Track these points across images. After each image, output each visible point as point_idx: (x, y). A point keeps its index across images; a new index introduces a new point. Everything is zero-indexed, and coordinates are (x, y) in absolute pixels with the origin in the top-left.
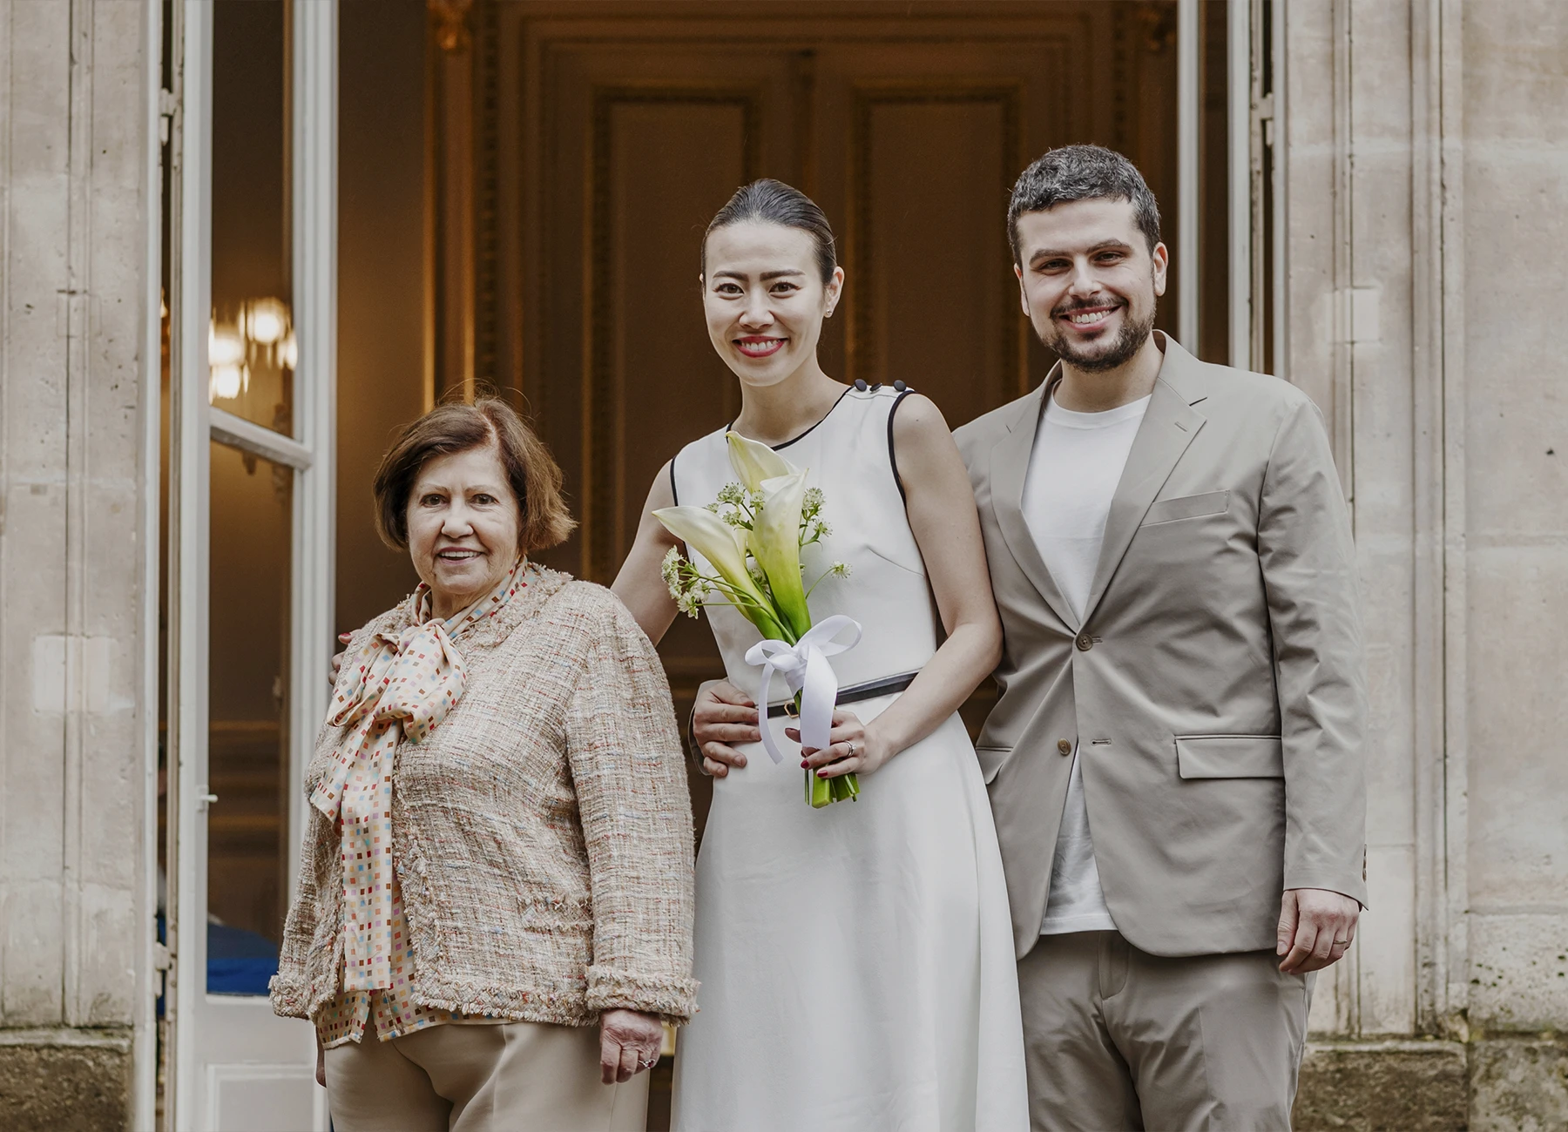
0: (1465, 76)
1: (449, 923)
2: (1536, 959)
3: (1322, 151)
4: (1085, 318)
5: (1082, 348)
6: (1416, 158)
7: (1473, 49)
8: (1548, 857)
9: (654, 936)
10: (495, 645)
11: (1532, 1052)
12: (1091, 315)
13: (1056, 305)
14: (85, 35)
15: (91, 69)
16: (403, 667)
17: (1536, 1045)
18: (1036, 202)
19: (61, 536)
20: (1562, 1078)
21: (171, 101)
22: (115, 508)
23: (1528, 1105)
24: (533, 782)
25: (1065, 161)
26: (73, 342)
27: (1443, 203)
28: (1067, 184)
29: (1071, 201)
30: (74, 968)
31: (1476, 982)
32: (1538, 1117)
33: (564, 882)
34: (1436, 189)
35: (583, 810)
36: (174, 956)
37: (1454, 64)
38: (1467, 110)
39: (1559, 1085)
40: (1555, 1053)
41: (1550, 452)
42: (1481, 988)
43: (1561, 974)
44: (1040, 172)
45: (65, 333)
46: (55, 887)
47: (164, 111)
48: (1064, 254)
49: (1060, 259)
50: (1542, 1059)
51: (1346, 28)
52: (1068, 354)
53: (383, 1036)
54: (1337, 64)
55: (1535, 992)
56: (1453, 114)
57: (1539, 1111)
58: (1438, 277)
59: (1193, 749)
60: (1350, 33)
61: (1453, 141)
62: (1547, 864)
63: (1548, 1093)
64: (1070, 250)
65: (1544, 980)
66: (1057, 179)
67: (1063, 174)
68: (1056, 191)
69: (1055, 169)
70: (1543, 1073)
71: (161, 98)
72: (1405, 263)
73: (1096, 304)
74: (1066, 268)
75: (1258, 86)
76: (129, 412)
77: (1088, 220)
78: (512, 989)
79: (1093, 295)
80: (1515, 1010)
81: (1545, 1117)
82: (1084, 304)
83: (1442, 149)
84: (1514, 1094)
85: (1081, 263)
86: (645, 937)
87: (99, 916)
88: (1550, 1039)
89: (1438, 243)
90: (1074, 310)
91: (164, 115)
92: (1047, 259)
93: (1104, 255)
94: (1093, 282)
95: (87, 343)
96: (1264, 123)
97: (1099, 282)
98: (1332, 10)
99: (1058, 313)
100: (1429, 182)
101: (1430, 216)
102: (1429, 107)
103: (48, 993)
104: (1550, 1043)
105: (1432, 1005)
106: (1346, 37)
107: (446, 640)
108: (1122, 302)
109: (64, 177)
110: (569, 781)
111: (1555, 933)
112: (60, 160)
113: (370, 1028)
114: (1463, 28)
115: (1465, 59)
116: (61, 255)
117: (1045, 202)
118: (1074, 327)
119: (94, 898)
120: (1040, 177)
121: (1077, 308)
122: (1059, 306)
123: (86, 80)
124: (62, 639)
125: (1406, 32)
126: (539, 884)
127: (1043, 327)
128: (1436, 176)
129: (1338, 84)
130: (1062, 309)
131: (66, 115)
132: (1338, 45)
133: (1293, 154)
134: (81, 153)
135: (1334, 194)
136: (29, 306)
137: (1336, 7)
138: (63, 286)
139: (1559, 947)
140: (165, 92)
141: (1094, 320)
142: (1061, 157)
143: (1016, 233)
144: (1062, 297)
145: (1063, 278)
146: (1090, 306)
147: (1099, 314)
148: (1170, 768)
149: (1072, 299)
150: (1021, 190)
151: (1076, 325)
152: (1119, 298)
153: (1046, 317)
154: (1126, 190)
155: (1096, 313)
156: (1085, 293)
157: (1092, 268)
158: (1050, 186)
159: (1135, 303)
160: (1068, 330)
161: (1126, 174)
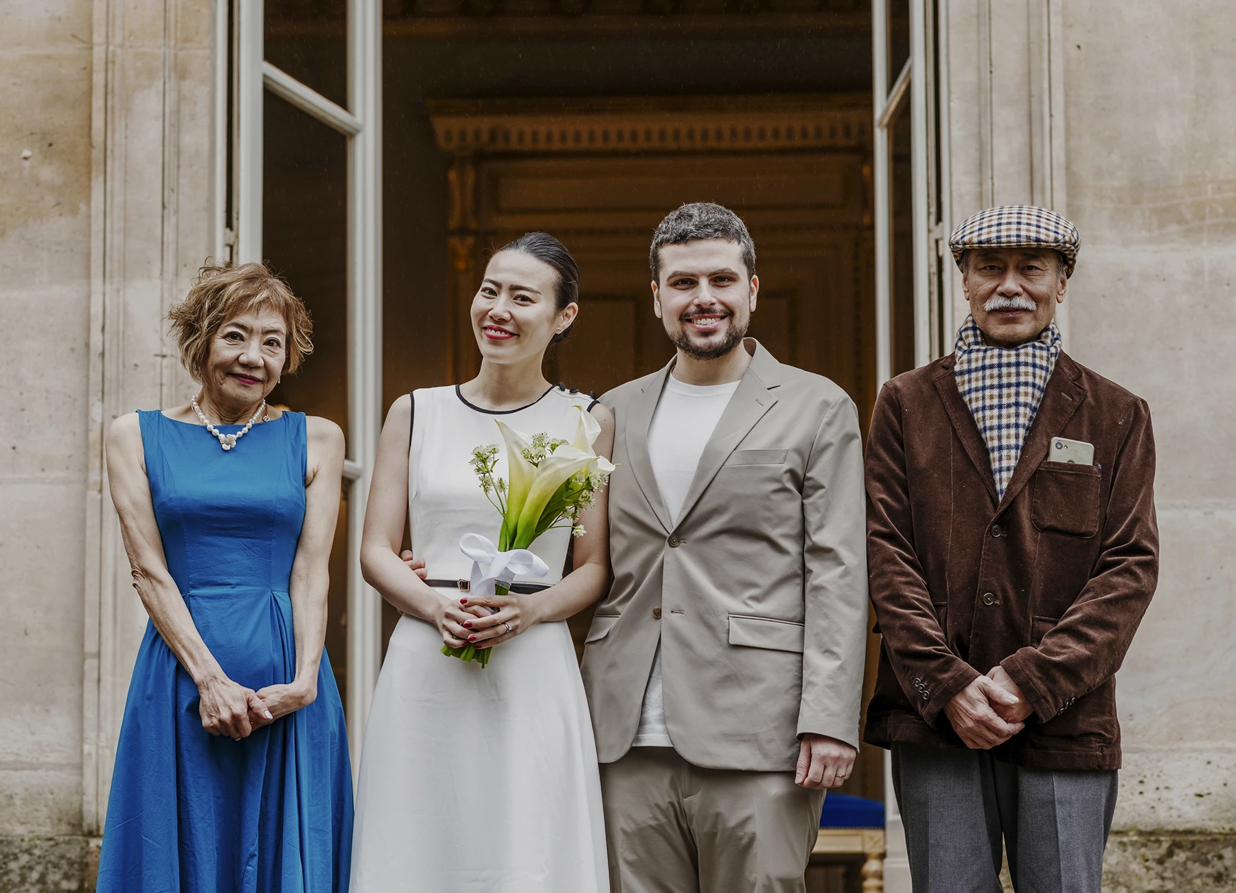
0: (1068, 206)
2: (1124, 783)
4: (703, 321)
5: (699, 342)
7: (1073, 189)
8: (1131, 715)
11: (1122, 844)
12: (708, 319)
13: (683, 311)
14: (173, 190)
15: (176, 212)
17: (1125, 839)
18: (676, 237)
20: (1143, 862)
21: (231, 236)
23: (1121, 880)
25: (697, 211)
26: (164, 388)
28: (698, 228)
29: (701, 239)
32: (1128, 887)
39: (1141, 866)
40: (1138, 845)
43: (1141, 793)
44: (679, 218)
45: (158, 382)
47: (228, 243)
48: (693, 275)
49: (690, 279)
50: (1130, 849)
51: (990, 175)
52: (688, 345)
54: (983, 199)
55: (1125, 805)
57: (1128, 883)
59: (741, 625)
60: (992, 178)
62: (1131, 720)
63: (1134, 871)
64: (697, 273)
65: (1130, 797)
66: (692, 223)
67: (696, 219)
68: (691, 231)
69: (691, 216)
70: (1131, 858)
71: (225, 234)
73: (712, 312)
74: (693, 286)
75: (933, 218)
77: (711, 253)
79: (710, 306)
81: (1132, 888)
82: (704, 311)
84: (1112, 873)
85: (704, 282)
88: (1134, 835)
90: (696, 315)
91: (228, 245)
92: (679, 277)
93: (720, 279)
94: (711, 296)
95: (173, 389)
96: (937, 242)
97: (715, 297)
98: (980, 164)
99: (685, 317)
104: (1135, 838)
106: (990, 181)
108: (729, 313)
109: (158, 282)
111: (1137, 766)
112: (156, 270)
114: (1066, 174)
115: (1068, 195)
116: (157, 332)
117: (682, 239)
118: (695, 327)
120: (679, 221)
121: (699, 313)
122: (686, 312)
123: (173, 219)
125: (1028, 178)
127: (672, 327)
130: (687, 315)
131: (160, 242)
132: (984, 187)
134: (170, 266)
136: (136, 365)
137: (982, 162)
138: (158, 352)
139: (1139, 774)
140: (228, 230)
141: (709, 323)
142: (694, 209)
143: (656, 258)
144: (688, 306)
145: (691, 292)
146: (708, 313)
147: (713, 319)
148: (723, 636)
149: (696, 308)
150: (664, 229)
151: (697, 326)
152: (727, 310)
153: (675, 319)
154: (737, 236)
155: (711, 318)
156: (705, 304)
157: (711, 287)
158: (686, 227)
159: (737, 315)
160: (690, 329)
161: (738, 224)
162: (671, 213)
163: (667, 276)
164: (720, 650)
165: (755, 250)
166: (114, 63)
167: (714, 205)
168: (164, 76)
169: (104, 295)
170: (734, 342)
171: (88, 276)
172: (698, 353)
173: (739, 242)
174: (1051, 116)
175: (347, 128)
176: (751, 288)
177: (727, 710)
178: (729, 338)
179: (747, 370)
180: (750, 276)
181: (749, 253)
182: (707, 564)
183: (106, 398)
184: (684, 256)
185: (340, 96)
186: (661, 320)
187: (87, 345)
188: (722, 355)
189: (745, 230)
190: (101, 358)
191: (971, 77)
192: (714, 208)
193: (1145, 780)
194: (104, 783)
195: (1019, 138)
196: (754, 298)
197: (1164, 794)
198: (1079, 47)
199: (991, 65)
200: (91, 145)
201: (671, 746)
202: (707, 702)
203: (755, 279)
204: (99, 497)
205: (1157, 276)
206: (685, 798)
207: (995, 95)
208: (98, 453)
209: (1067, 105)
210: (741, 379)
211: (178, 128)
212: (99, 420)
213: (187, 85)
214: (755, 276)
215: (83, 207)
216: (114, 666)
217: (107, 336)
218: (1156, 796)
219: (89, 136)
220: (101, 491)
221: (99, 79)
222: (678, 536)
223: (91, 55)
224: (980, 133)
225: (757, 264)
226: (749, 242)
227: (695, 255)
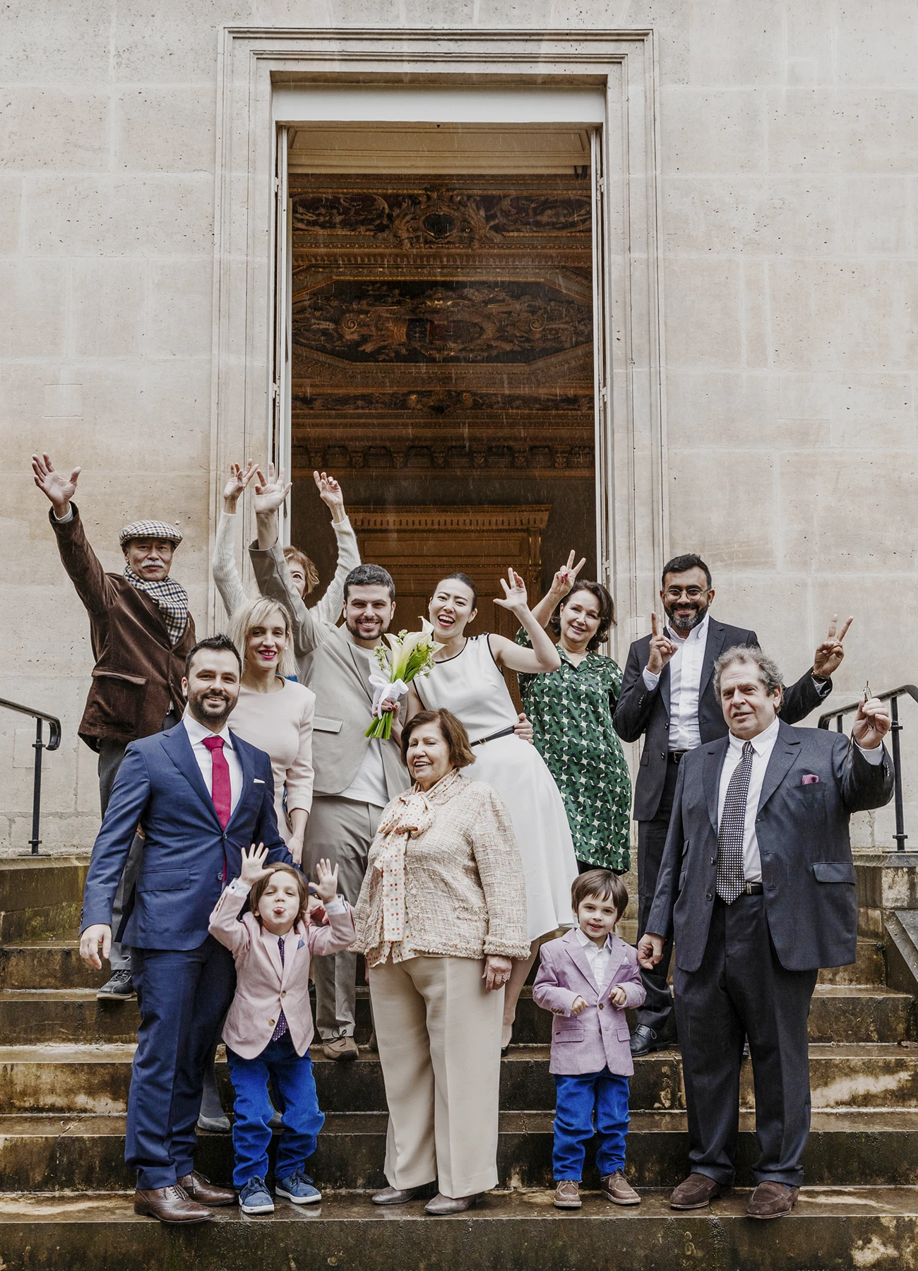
1: (426, 915)
3: (627, 575)
4: (368, 624)
5: (365, 634)
7: (673, 545)
9: (512, 925)
10: (443, 804)
12: (370, 623)
16: (410, 809)
18: (357, 582)
24: (459, 858)
28: (369, 578)
29: (370, 584)
33: (473, 899)
35: (480, 871)
48: (365, 601)
49: (363, 603)
52: (359, 635)
53: (395, 961)
54: (631, 549)
60: (635, 540)
64: (367, 600)
67: (368, 574)
69: (366, 572)
73: (372, 620)
74: (364, 606)
77: (374, 592)
78: (451, 944)
82: (368, 620)
85: (369, 606)
86: (509, 925)
90: (364, 621)
92: (358, 602)
93: (377, 604)
94: (372, 612)
97: (374, 613)
98: (629, 533)
99: (358, 621)
107: (426, 799)
108: (381, 621)
110: (473, 858)
113: (390, 957)
114: (670, 537)
120: (360, 574)
121: (366, 620)
122: (359, 618)
125: (652, 539)
126: (462, 900)
129: (631, 555)
132: (631, 543)
133: (618, 576)
135: (631, 588)
141: (371, 625)
142: (367, 568)
143: (347, 591)
144: (360, 616)
145: (363, 609)
146: (370, 620)
147: (373, 624)
149: (364, 617)
150: (352, 577)
151: (364, 626)
152: (380, 619)
153: (353, 621)
154: (387, 583)
156: (369, 616)
157: (373, 608)
159: (385, 622)
161: (388, 577)
163: (352, 600)
165: (395, 590)
166: (220, 479)
171: (207, 581)
173: (388, 586)
174: (663, 510)
176: (392, 608)
178: (379, 633)
180: (392, 603)
181: (392, 591)
184: (361, 591)
187: (207, 613)
189: (392, 580)
191: (625, 491)
195: (648, 521)
196: (393, 613)
198: (676, 479)
199: (635, 485)
200: (209, 518)
203: (394, 604)
207: (636, 501)
209: (670, 505)
214: (394, 602)
215: (205, 548)
217: (216, 609)
219: (208, 514)
221: (213, 487)
223: (209, 476)
224: (629, 518)
225: (396, 597)
226: (393, 586)
227: (365, 592)
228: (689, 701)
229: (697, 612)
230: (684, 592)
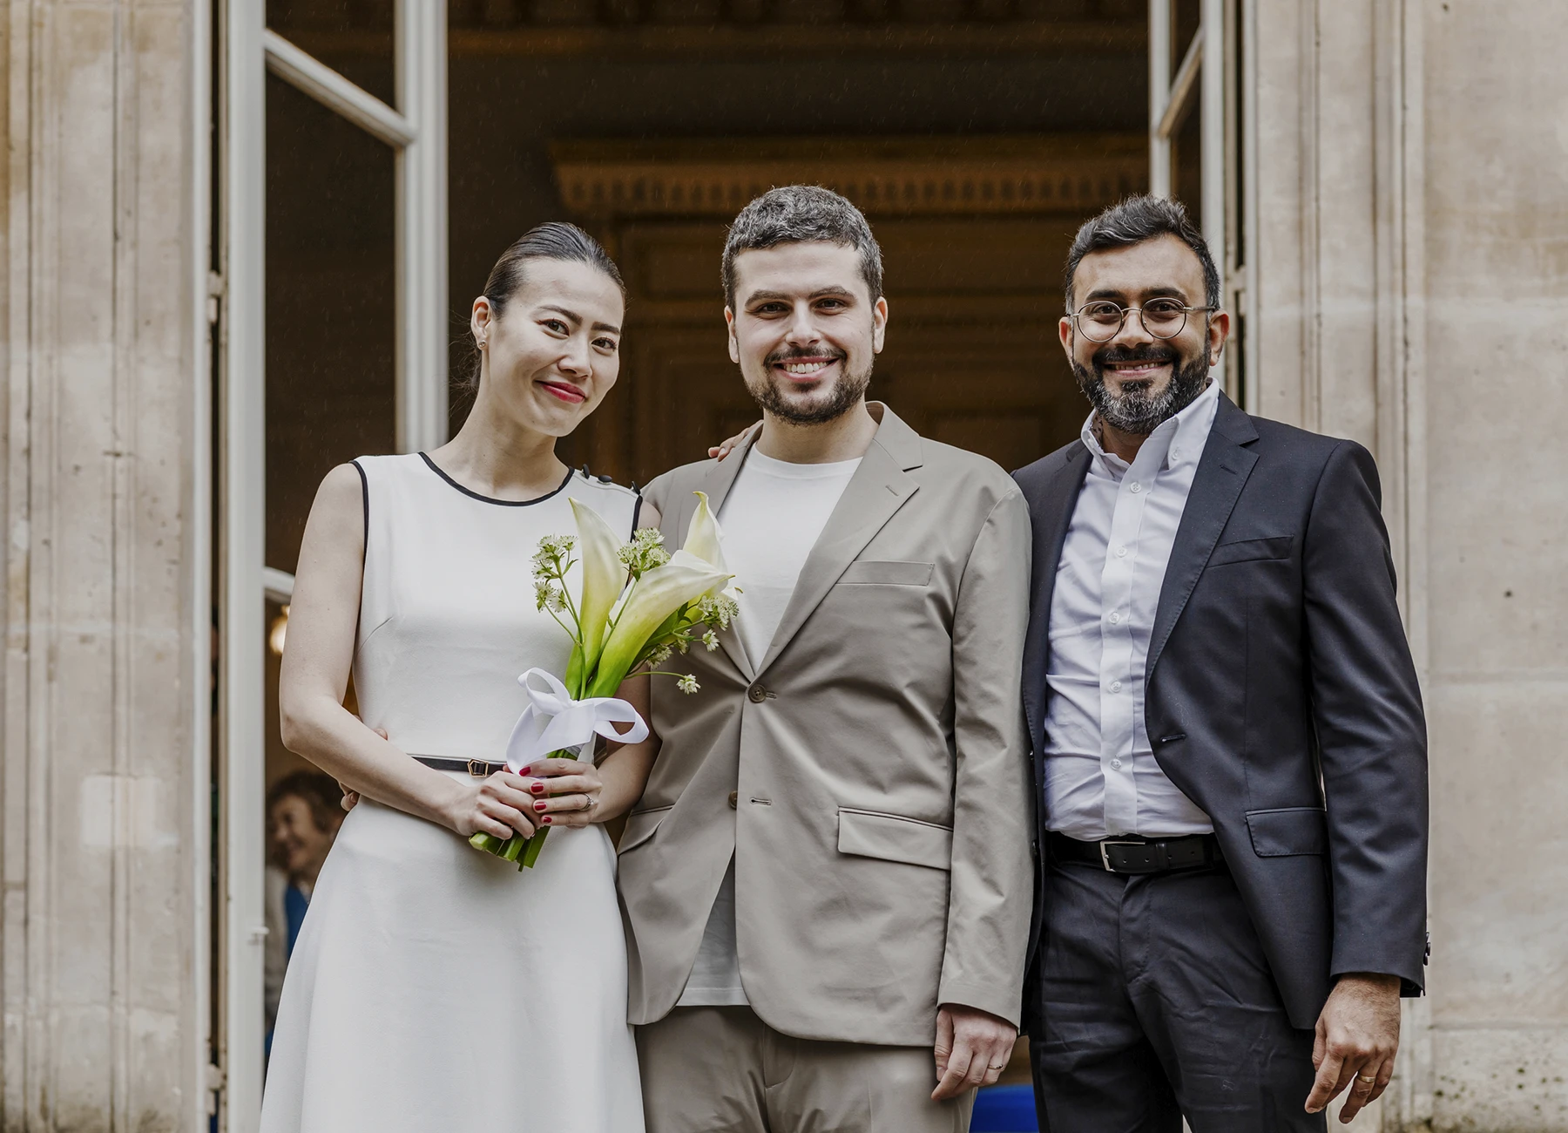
0: (1426, 239)
2: (1497, 1072)
3: (1290, 312)
4: (801, 368)
5: (794, 399)
6: (1381, 316)
7: (1435, 214)
8: (1507, 976)
12: (807, 365)
13: (771, 352)
14: (129, 213)
15: (135, 245)
18: (758, 239)
19: (107, 683)
21: (217, 282)
22: (160, 656)
25: (792, 199)
26: (119, 501)
27: (1407, 358)
28: (793, 223)
29: (796, 240)
30: (122, 1088)
31: (1440, 1094)
34: (1400, 345)
36: (225, 1077)
37: (1416, 227)
38: (1430, 272)
41: (1509, 594)
42: (1444, 1100)
43: (1520, 1087)
44: (765, 208)
45: (109, 491)
46: (103, 1011)
47: (213, 293)
48: (784, 297)
49: (778, 302)
51: (1313, 195)
52: (778, 405)
54: (1304, 230)
55: (1497, 1103)
56: (1416, 274)
58: (1401, 428)
59: (857, 824)
60: (1317, 199)
61: (1416, 300)
62: (1507, 982)
64: (791, 294)
65: (1505, 1092)
66: (782, 216)
67: (789, 211)
68: (782, 229)
69: (782, 206)
71: (208, 281)
72: (1370, 416)
73: (814, 354)
74: (783, 313)
75: (1232, 260)
76: (174, 568)
77: (812, 263)
79: (811, 345)
80: (1477, 1120)
82: (802, 352)
83: (1404, 308)
85: (801, 308)
87: (147, 1038)
89: (1400, 396)
90: (789, 358)
91: (213, 296)
92: (764, 300)
93: (827, 302)
94: (813, 329)
95: (133, 502)
96: (1237, 294)
97: (819, 331)
98: (1301, 179)
99: (772, 362)
100: (1393, 339)
101: (1393, 370)
102: (1393, 267)
103: (98, 1111)
105: (1399, 1115)
106: (1313, 204)
108: (840, 355)
109: (108, 347)
111: (1513, 1048)
112: (105, 329)
114: (1426, 193)
115: (1427, 223)
116: (105, 416)
117: (767, 240)
118: (788, 377)
119: (141, 1022)
120: (765, 213)
121: (793, 355)
122: (774, 353)
123: (130, 255)
124: (109, 779)
125: (1370, 199)
127: (754, 376)
128: (1399, 333)
129: (1306, 250)
130: (776, 357)
131: (110, 288)
132: (1305, 213)
133: (1265, 315)
134: (125, 325)
135: (1303, 353)
136: (77, 468)
137: (1304, 178)
138: (108, 448)
139: (1518, 1060)
140: (213, 276)
141: (810, 370)
142: (787, 196)
143: (731, 272)
144: (777, 343)
145: (781, 323)
146: (808, 356)
147: (816, 365)
148: (829, 840)
149: (789, 347)
150: (741, 226)
151: (791, 374)
152: (837, 350)
153: (758, 364)
154: (854, 237)
155: (813, 363)
156: (803, 340)
157: (813, 315)
158: (774, 222)
159: (853, 357)
160: (782, 380)
161: (854, 219)
162: (754, 202)
163: (746, 299)
164: (823, 861)
165: (882, 258)
166: (41, 25)
167: (818, 189)
168: (115, 47)
169: (30, 364)
170: (848, 399)
171: (6, 338)
172: (792, 415)
173: (856, 246)
174: (1404, 107)
175: (393, 135)
176: (875, 317)
177: (832, 952)
178: (840, 394)
179: (871, 443)
180: (874, 300)
181: (871, 262)
182: (804, 732)
183: (34, 516)
184: (769, 267)
185: (384, 87)
186: (738, 366)
187: (6, 439)
188: (831, 419)
189: (866, 227)
190: (25, 458)
191: (1288, 51)
192: (817, 194)
193: (1527, 1068)
194: (34, 1068)
195: (1358, 140)
196: (880, 332)
197: (1554, 1089)
198: (1446, 7)
199: (1318, 33)
200: (9, 147)
201: (747, 1004)
202: (804, 941)
203: (882, 303)
204: (24, 657)
205: (1554, 342)
206: (767, 1087)
207: (1323, 78)
208: (22, 592)
209: (1428, 92)
210: (863, 455)
211: (135, 120)
212: (23, 546)
213: (150, 59)
214: (882, 299)
216: (48, 902)
217: (35, 426)
218: (1541, 1090)
219: (6, 133)
220: (27, 649)
221: (20, 49)
222: (762, 689)
223: (7, 13)
224: (1300, 135)
225: (887, 283)
226: (872, 247)
227: (787, 266)
228: (1126, 672)
229: (1175, 374)
230: (1135, 308)
